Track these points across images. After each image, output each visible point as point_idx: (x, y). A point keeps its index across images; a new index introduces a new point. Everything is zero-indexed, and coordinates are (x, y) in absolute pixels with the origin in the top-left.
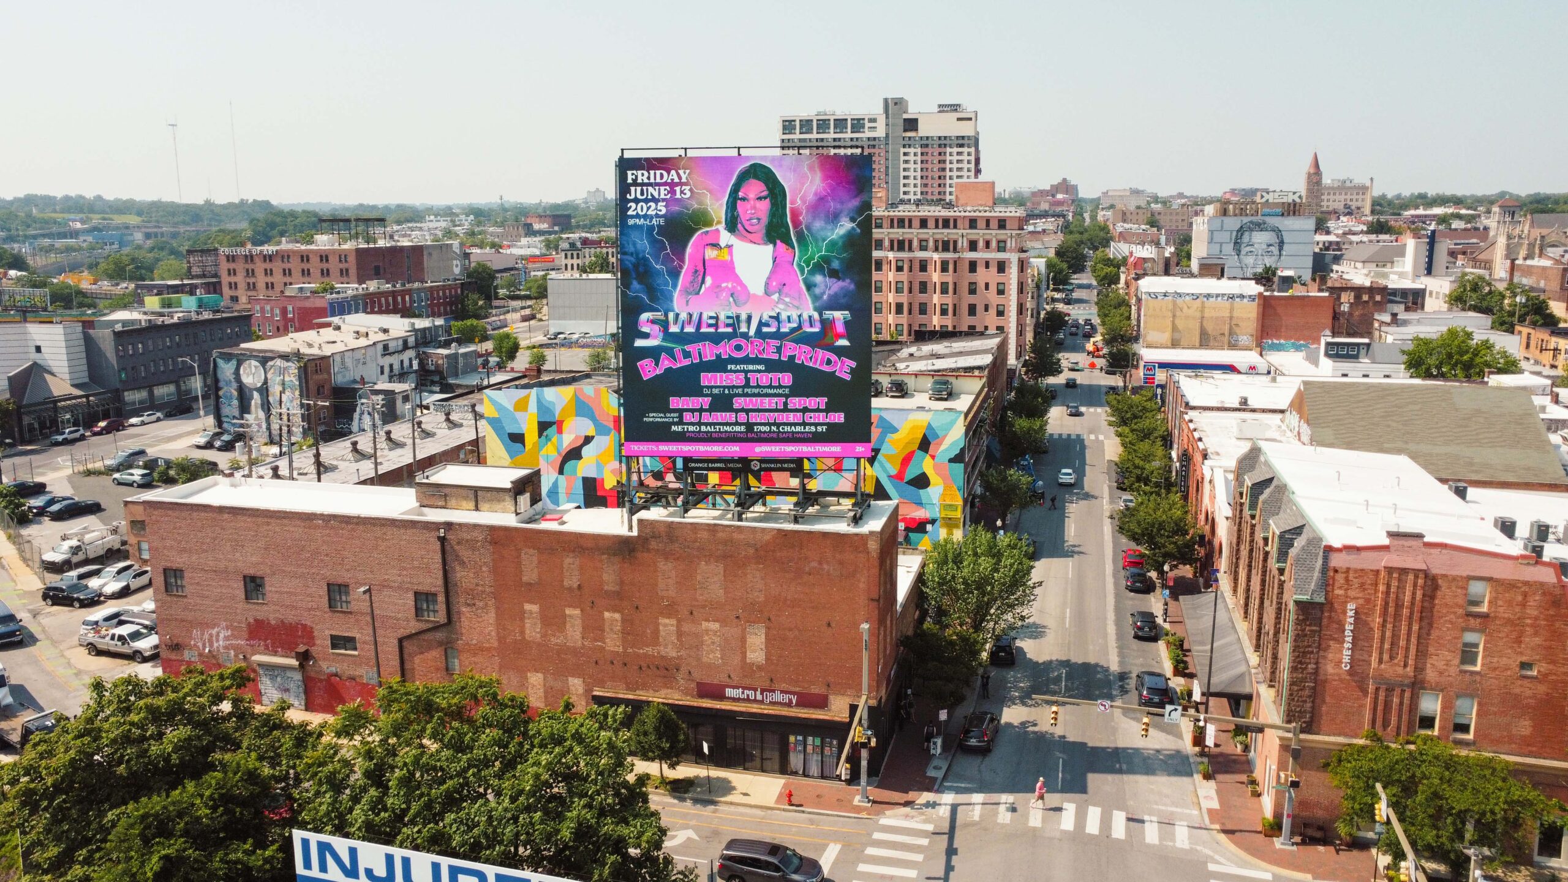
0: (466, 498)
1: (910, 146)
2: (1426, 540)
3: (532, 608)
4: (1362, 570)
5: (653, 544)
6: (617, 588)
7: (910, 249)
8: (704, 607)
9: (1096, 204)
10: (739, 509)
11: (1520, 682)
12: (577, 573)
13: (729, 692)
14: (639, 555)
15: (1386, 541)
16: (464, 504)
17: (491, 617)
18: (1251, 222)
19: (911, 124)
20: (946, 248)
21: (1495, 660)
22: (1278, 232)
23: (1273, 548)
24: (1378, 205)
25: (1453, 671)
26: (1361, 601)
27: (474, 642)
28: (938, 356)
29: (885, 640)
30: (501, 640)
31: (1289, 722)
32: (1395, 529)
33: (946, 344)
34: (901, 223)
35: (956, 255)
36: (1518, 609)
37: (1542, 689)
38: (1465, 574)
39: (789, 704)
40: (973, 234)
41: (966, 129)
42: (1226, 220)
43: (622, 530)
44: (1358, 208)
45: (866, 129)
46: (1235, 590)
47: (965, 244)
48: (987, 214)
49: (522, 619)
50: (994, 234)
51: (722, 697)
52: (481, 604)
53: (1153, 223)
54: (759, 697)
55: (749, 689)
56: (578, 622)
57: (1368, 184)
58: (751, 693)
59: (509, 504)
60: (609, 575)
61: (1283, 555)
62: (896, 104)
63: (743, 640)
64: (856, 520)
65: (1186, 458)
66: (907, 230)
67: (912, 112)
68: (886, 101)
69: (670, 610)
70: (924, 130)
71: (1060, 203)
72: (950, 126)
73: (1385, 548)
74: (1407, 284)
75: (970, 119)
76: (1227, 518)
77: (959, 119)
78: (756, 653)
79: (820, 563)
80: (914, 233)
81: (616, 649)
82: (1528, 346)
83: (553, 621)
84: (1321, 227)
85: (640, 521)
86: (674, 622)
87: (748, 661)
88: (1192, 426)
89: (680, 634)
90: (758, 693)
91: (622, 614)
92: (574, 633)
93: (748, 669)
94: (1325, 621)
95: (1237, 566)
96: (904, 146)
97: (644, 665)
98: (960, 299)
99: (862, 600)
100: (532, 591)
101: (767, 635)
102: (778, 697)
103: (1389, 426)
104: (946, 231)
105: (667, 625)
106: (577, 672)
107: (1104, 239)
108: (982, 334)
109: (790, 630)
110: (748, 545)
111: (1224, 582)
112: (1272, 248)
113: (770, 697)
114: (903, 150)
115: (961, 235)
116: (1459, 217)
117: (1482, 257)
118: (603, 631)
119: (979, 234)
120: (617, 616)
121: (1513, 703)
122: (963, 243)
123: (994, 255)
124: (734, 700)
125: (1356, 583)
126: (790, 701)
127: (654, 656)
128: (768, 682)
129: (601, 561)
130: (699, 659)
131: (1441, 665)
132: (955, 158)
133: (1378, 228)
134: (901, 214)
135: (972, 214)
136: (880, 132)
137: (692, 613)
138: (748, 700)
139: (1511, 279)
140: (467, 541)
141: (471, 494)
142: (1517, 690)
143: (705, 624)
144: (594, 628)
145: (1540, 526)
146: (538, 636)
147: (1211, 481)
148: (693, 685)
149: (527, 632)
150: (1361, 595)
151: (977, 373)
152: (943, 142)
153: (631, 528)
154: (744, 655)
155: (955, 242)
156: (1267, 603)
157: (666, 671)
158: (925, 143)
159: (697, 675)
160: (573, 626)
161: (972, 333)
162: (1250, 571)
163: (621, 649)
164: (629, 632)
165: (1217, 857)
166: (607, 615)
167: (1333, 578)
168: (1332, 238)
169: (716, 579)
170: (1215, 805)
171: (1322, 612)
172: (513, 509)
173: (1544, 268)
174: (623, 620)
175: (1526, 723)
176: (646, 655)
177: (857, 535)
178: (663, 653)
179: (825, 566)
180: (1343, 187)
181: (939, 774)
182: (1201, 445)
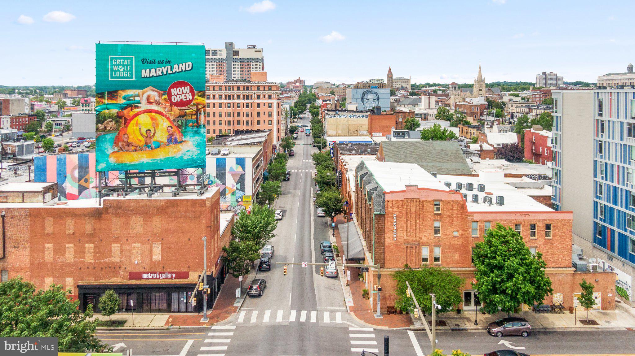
0: (18, 197)
1: (236, 62)
2: (418, 187)
3: (49, 246)
4: (397, 200)
5: (110, 210)
6: (93, 232)
7: (233, 99)
8: (133, 237)
9: (312, 87)
10: (150, 192)
11: (454, 239)
12: (73, 227)
13: (144, 276)
14: (103, 216)
15: (405, 189)
16: (17, 200)
17: (27, 252)
18: (367, 91)
19: (237, 53)
20: (248, 98)
21: (445, 231)
22: (377, 94)
23: (367, 198)
24: (414, 86)
25: (432, 237)
26: (398, 213)
27: (17, 265)
28: (243, 139)
29: (214, 245)
30: (32, 263)
31: (376, 264)
32: (408, 184)
33: (247, 135)
34: (230, 88)
35: (252, 101)
36: (451, 211)
37: (461, 241)
38: (433, 199)
39: (172, 278)
40: (259, 93)
41: (257, 55)
42: (359, 90)
43: (97, 206)
44: (406, 87)
45: (218, 55)
46: (358, 219)
47: (255, 97)
48: (264, 84)
49: (43, 252)
50: (267, 93)
51: (140, 278)
52: (22, 247)
53: (332, 93)
54: (158, 277)
55: (153, 273)
56: (72, 250)
57: (409, 78)
58: (154, 275)
59: (40, 198)
60: (88, 226)
61: (370, 198)
62: (230, 45)
63: (151, 251)
64: (201, 194)
65: (341, 173)
66: (232, 91)
67: (236, 48)
68: (226, 43)
69: (117, 240)
70: (241, 55)
71: (298, 87)
72: (252, 55)
73: (405, 191)
74: (423, 111)
75: (260, 51)
76: (354, 192)
77: (255, 51)
78: (157, 256)
79: (185, 212)
80: (235, 92)
81: (91, 261)
82: (462, 133)
83: (59, 251)
84: (392, 93)
85: (104, 200)
86: (119, 245)
87: (153, 260)
88: (342, 161)
89: (122, 251)
90: (158, 274)
91: (94, 244)
92: (70, 256)
93: (153, 263)
94: (386, 222)
95: (358, 210)
96: (234, 62)
97: (104, 267)
98: (254, 119)
99: (203, 227)
100: (50, 237)
101: (162, 248)
102: (167, 275)
103: (412, 157)
104: (248, 91)
105: (116, 247)
106: (70, 274)
107: (313, 99)
108: (262, 131)
109: (172, 243)
110: (154, 207)
111: (354, 216)
112: (375, 100)
113: (163, 276)
114: (233, 63)
115: (254, 93)
116: (440, 90)
117: (447, 103)
118: (84, 253)
119: (261, 92)
120: (92, 245)
121: (453, 248)
122: (255, 96)
123: (267, 101)
124: (146, 279)
125: (396, 205)
126: (172, 276)
127: (109, 263)
128: (162, 269)
129: (85, 220)
130: (130, 261)
131: (428, 235)
132: (254, 67)
133: (412, 94)
134: (230, 85)
135: (258, 84)
136: (224, 56)
137: (127, 240)
138: (153, 278)
139: (456, 109)
140: (17, 216)
141: (21, 195)
142: (453, 242)
143: (134, 245)
144: (79, 252)
145: (459, 184)
146: (52, 259)
147: (349, 179)
148: (127, 274)
149: (46, 258)
150: (398, 210)
151: (258, 144)
152: (250, 60)
153: (100, 204)
154: (151, 257)
155: (251, 96)
156: (367, 219)
157: (114, 269)
158: (242, 60)
159: (129, 269)
160: (69, 252)
161: (258, 131)
162: (362, 210)
163: (93, 261)
164: (97, 252)
165: (353, 325)
166: (87, 245)
167: (388, 204)
168: (397, 97)
169: (139, 224)
170: (352, 304)
171: (385, 218)
172: (42, 200)
173: (465, 105)
174: (95, 247)
175: (457, 255)
176: (105, 262)
177: (201, 200)
178: (113, 261)
179: (188, 214)
180: (400, 79)
181: (239, 305)
182: (345, 167)
